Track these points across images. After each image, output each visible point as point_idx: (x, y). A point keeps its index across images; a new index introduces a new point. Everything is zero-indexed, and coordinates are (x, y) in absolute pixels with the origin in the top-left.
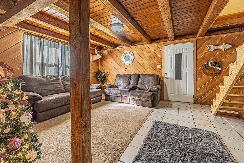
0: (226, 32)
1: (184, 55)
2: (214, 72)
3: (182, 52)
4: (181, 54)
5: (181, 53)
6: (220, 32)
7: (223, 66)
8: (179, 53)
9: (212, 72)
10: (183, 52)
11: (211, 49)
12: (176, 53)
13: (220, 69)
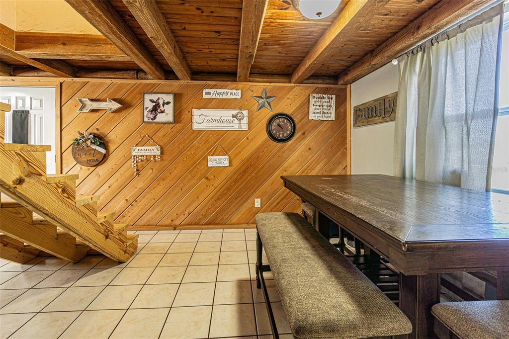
0: (113, 76)
1: (35, 116)
2: (93, 158)
3: (31, 108)
4: (28, 111)
5: (29, 109)
6: (105, 74)
7: (109, 144)
8: (23, 109)
9: (90, 158)
10: (33, 107)
11: (86, 108)
12: (17, 108)
13: (104, 151)
